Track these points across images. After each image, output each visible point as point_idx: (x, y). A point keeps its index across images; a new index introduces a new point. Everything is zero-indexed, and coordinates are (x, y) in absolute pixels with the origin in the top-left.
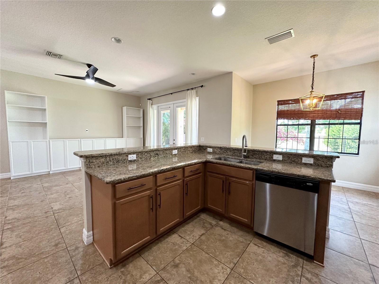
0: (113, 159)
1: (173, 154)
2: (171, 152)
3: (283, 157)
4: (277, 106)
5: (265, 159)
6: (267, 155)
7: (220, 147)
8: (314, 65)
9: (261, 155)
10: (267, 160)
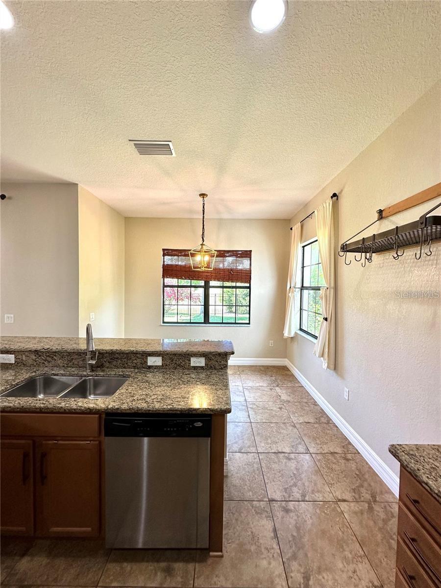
3: (163, 360)
4: (162, 257)
5: (134, 366)
6: (137, 359)
7: (36, 351)
8: (204, 207)
9: (126, 360)
10: (138, 368)
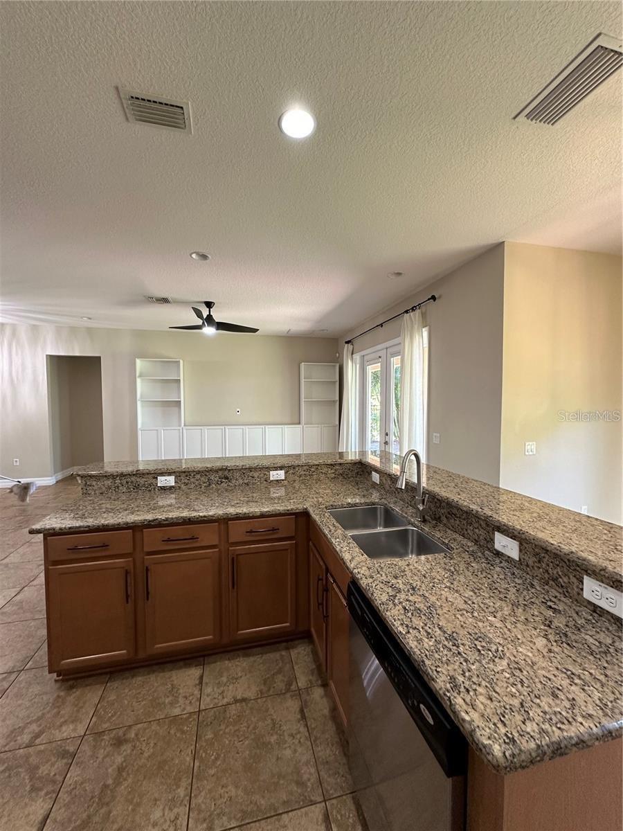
0: (127, 482)
1: (271, 479)
2: (265, 474)
3: (520, 550)
6: (480, 527)
